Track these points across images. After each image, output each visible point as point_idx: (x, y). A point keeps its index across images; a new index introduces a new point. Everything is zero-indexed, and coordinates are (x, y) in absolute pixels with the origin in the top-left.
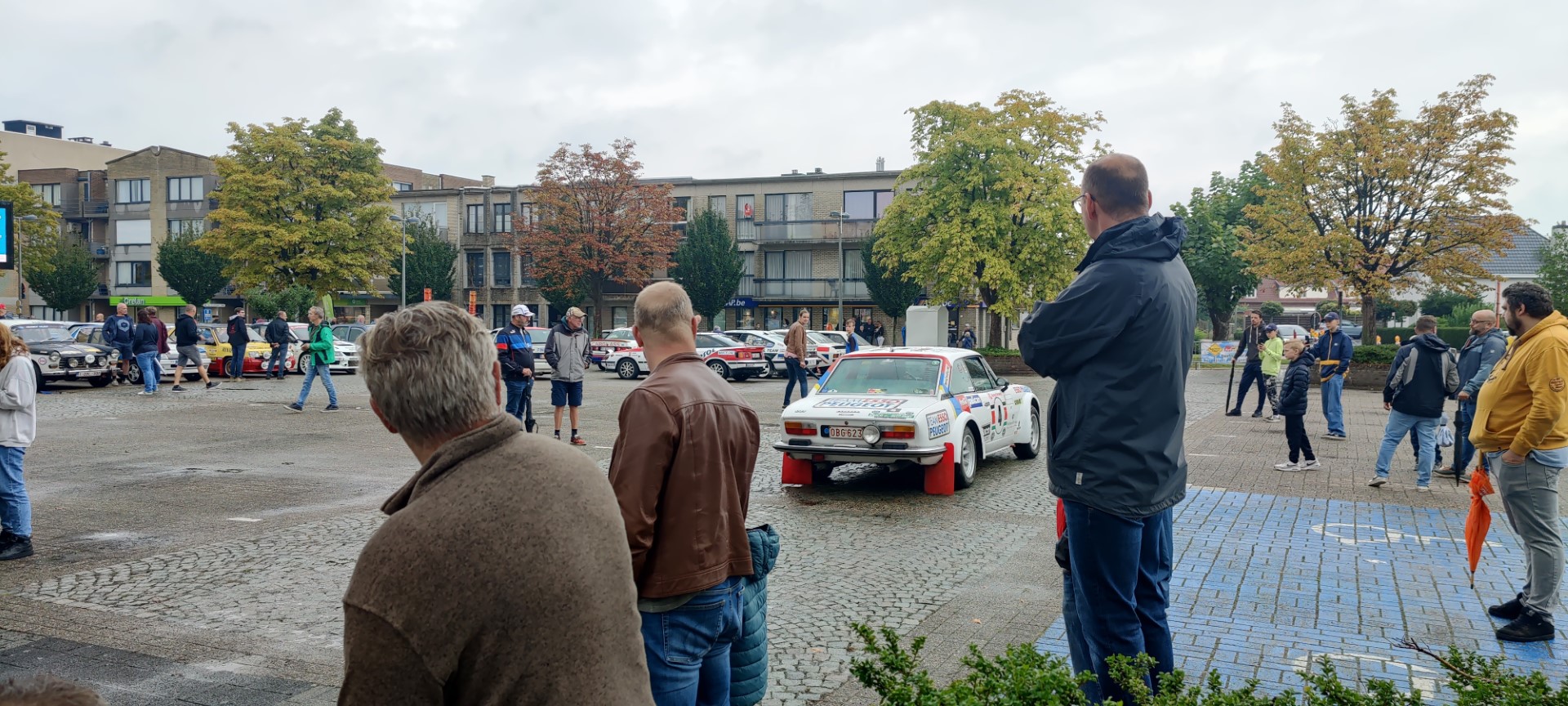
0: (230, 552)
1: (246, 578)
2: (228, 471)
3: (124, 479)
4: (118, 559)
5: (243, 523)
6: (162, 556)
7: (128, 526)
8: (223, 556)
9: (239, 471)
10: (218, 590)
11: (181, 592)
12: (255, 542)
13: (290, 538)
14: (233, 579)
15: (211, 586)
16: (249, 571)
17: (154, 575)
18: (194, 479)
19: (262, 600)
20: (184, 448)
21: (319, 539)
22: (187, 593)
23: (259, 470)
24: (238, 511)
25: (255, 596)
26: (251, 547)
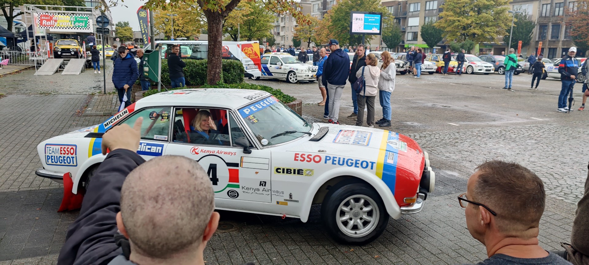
0: (450, 135)
1: (456, 144)
2: (446, 106)
3: (414, 105)
4: (416, 131)
5: (453, 125)
6: (428, 133)
7: (417, 121)
8: (448, 136)
9: (450, 107)
10: (448, 147)
11: (436, 145)
12: (458, 133)
13: (470, 133)
14: (452, 144)
15: (445, 145)
16: (457, 142)
17: (427, 139)
18: (435, 108)
19: (463, 153)
20: (431, 97)
21: (481, 135)
22: (438, 146)
23: (456, 107)
24: (451, 121)
25: (460, 151)
26: (457, 134)
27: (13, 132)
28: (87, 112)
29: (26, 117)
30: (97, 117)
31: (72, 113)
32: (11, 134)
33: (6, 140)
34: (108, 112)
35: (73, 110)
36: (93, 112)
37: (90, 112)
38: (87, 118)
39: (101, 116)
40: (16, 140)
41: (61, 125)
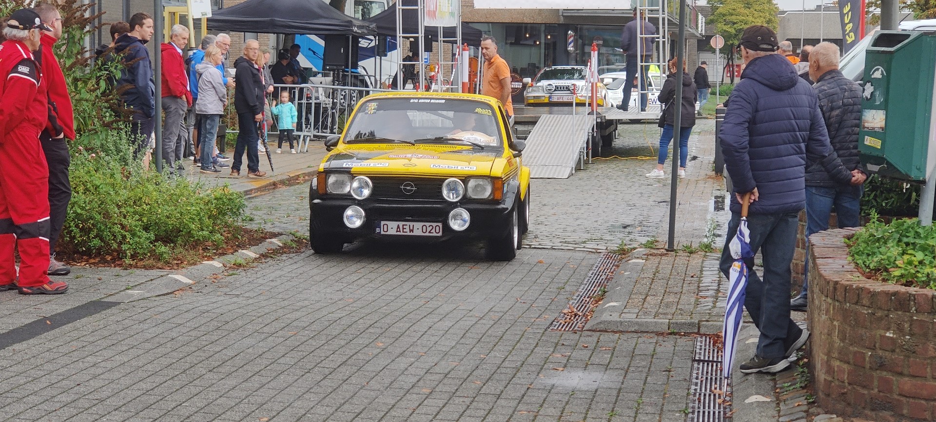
27: (343, 369)
28: (606, 317)
29: (388, 320)
30: (644, 338)
31: (549, 317)
32: (339, 376)
33: (322, 396)
34: (689, 320)
35: (553, 307)
36: (630, 317)
37: (615, 317)
38: (604, 337)
39: (659, 334)
40: (355, 401)
41: (510, 357)
